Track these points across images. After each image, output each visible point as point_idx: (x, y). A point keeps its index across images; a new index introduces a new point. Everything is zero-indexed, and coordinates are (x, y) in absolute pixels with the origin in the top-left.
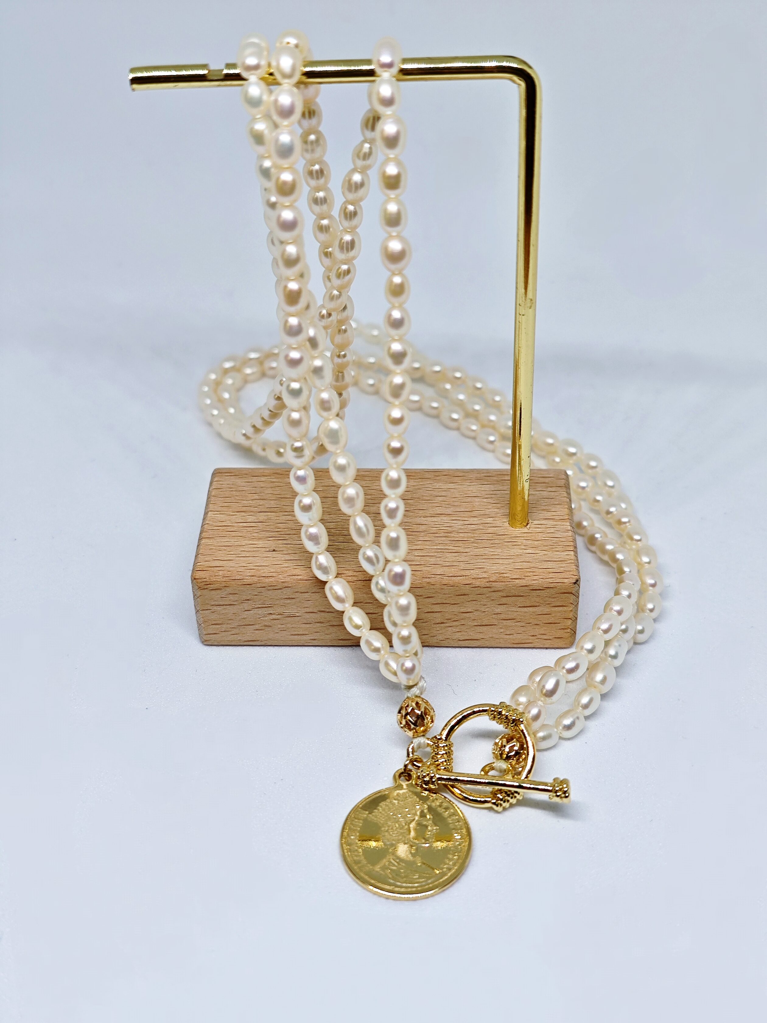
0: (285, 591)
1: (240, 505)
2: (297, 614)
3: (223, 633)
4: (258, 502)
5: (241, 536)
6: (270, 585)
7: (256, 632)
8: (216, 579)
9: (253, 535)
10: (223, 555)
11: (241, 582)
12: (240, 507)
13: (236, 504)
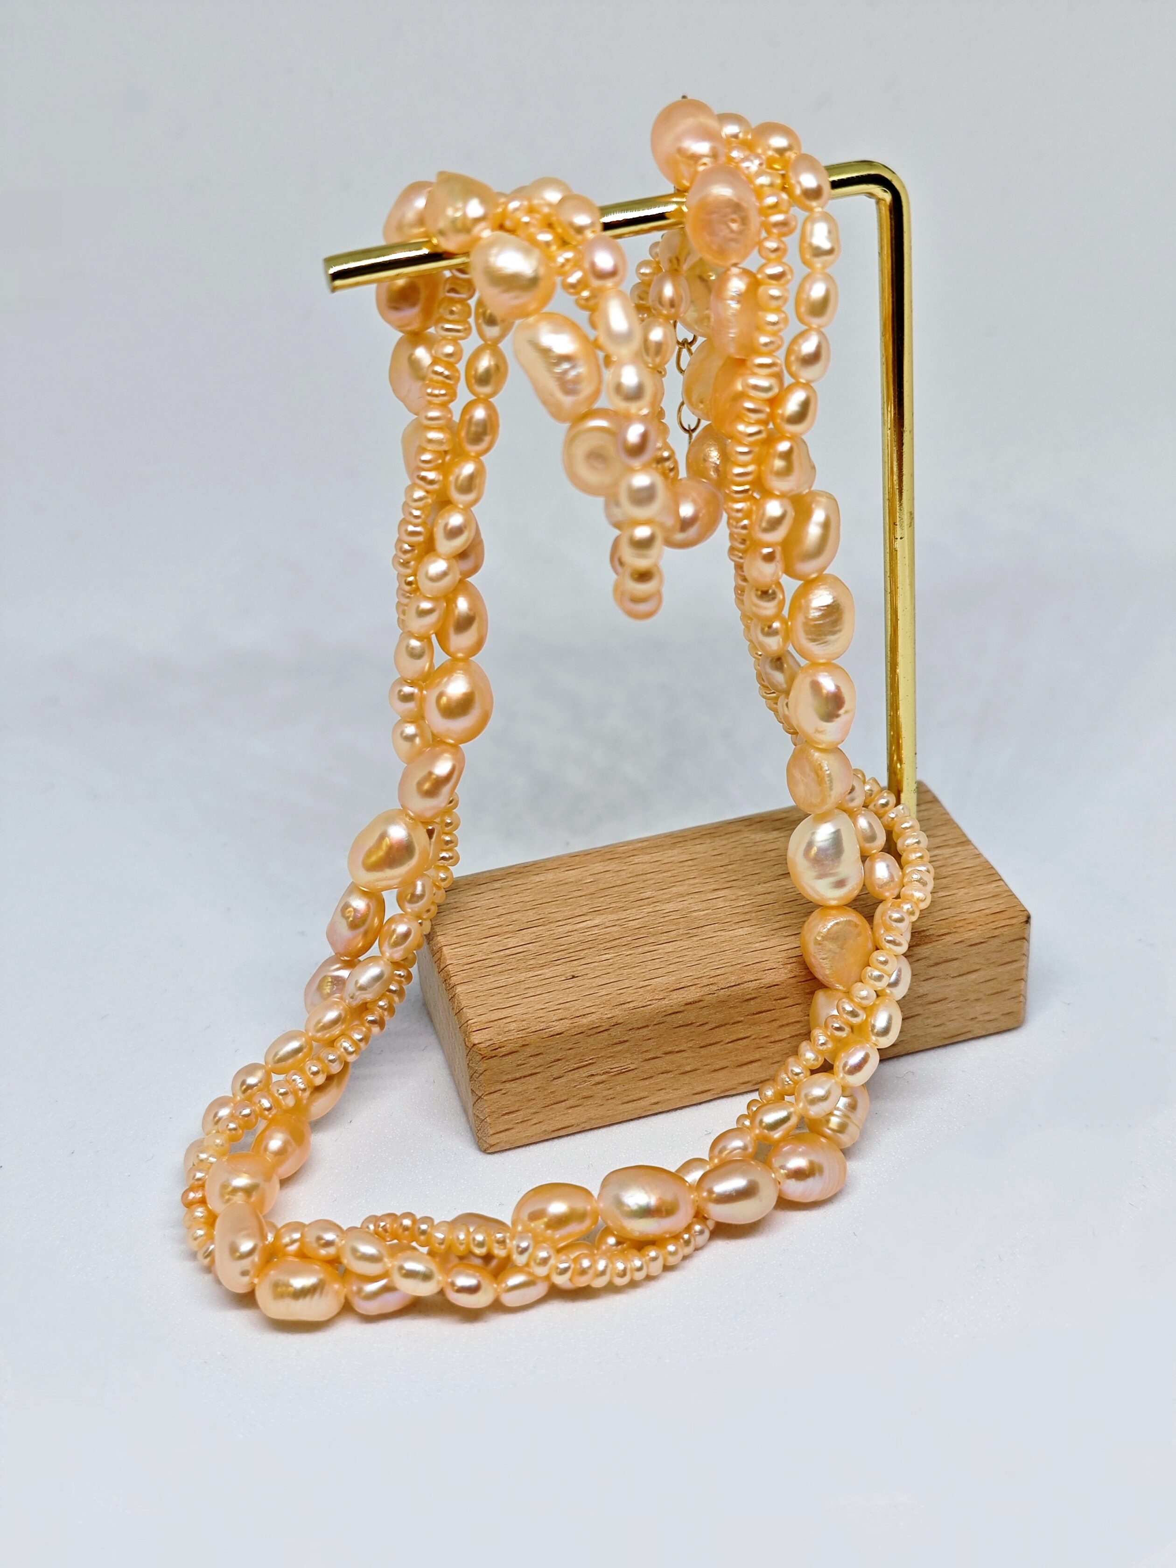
0: (613, 1032)
1: (483, 928)
2: (632, 1066)
3: (519, 1125)
4: (509, 917)
5: (512, 969)
6: (591, 1027)
7: (570, 1111)
8: (506, 1037)
9: (529, 963)
10: (500, 1001)
11: (546, 1033)
12: (486, 931)
13: (476, 927)
